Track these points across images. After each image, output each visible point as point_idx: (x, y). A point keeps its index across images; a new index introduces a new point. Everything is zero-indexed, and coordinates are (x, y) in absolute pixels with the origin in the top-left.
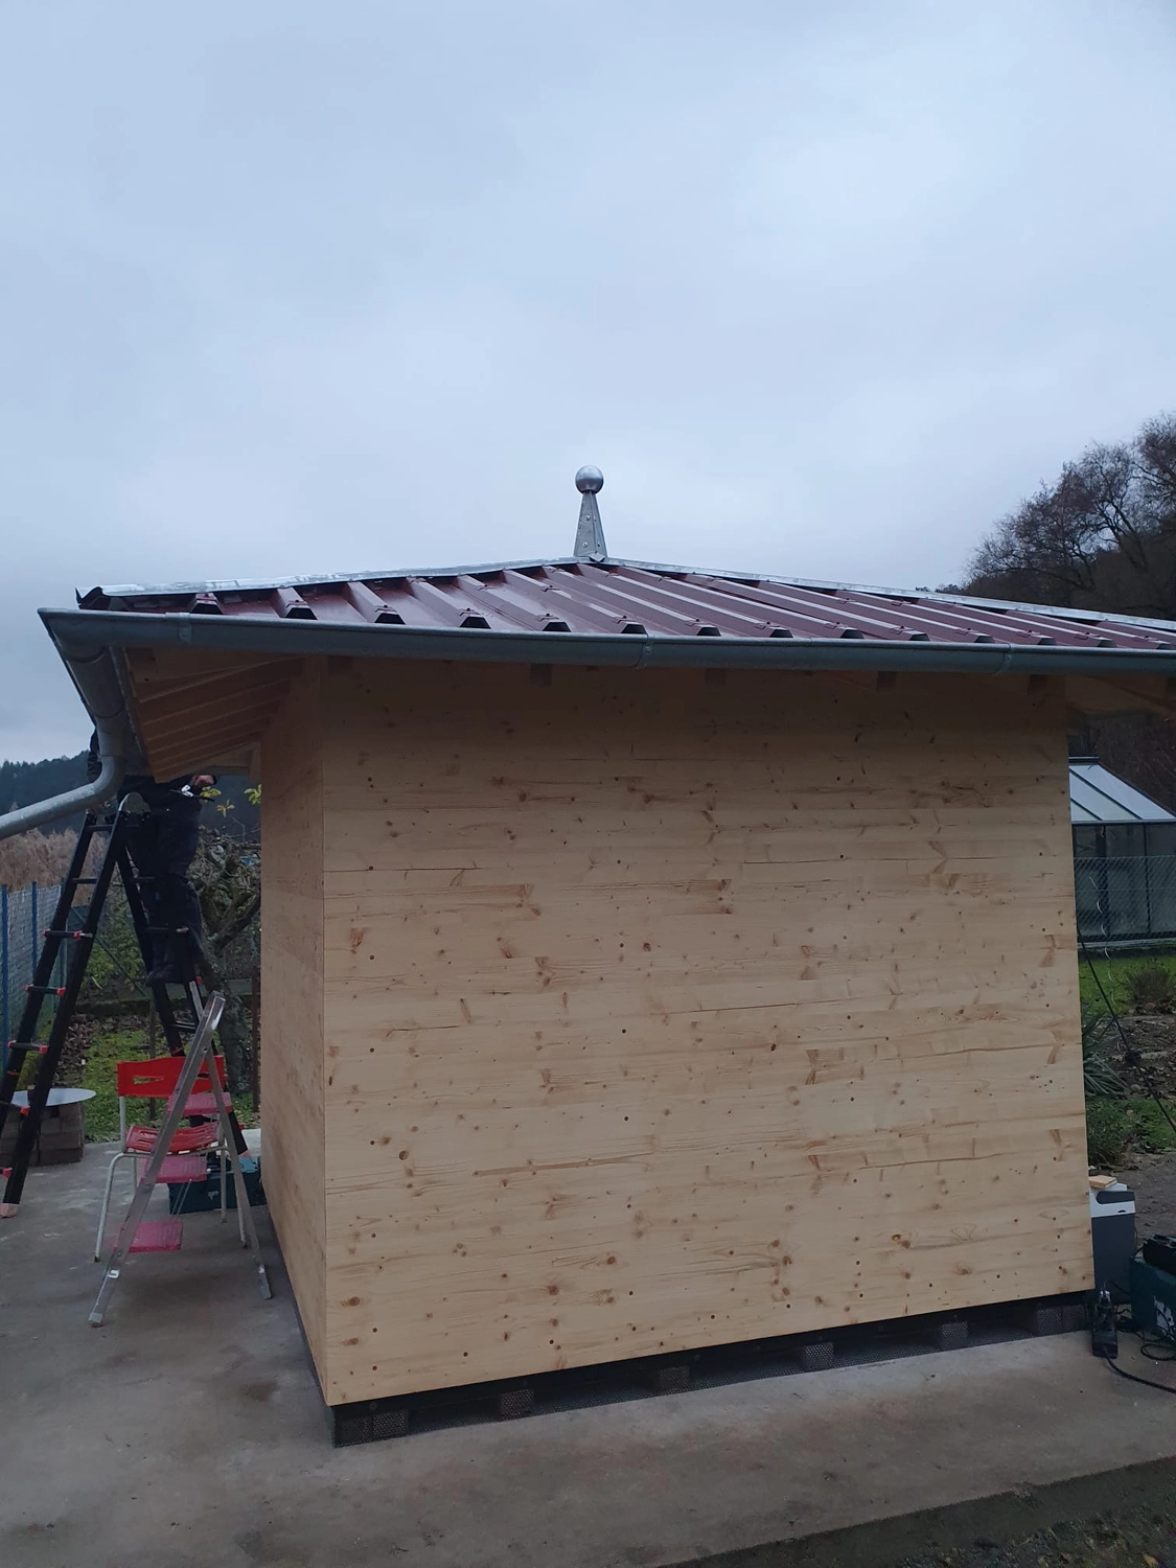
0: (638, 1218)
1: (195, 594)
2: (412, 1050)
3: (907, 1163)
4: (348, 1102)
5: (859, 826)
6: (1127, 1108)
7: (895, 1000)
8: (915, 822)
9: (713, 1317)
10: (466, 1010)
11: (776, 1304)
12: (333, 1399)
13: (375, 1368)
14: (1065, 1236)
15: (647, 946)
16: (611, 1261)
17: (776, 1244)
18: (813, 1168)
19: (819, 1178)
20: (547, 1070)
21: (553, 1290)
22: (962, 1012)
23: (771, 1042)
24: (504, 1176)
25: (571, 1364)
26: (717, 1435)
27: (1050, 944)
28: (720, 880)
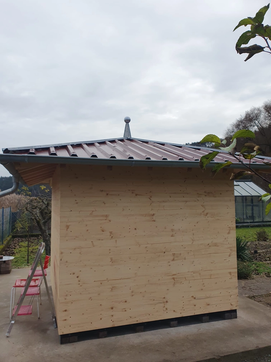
0: (132, 292)
1: (30, 149)
2: (80, 253)
3: (195, 279)
4: (65, 265)
5: (185, 201)
6: (253, 264)
7: (193, 242)
8: (198, 200)
9: (149, 315)
10: (93, 244)
11: (164, 312)
12: (60, 333)
13: (70, 326)
14: (232, 297)
15: (135, 229)
16: (126, 302)
17: (164, 298)
18: (173, 280)
19: (175, 283)
20: (112, 258)
21: (112, 308)
22: (209, 244)
23: (164, 251)
24: (101, 282)
25: (116, 326)
26: (149, 343)
27: (229, 229)
28: (153, 214)
